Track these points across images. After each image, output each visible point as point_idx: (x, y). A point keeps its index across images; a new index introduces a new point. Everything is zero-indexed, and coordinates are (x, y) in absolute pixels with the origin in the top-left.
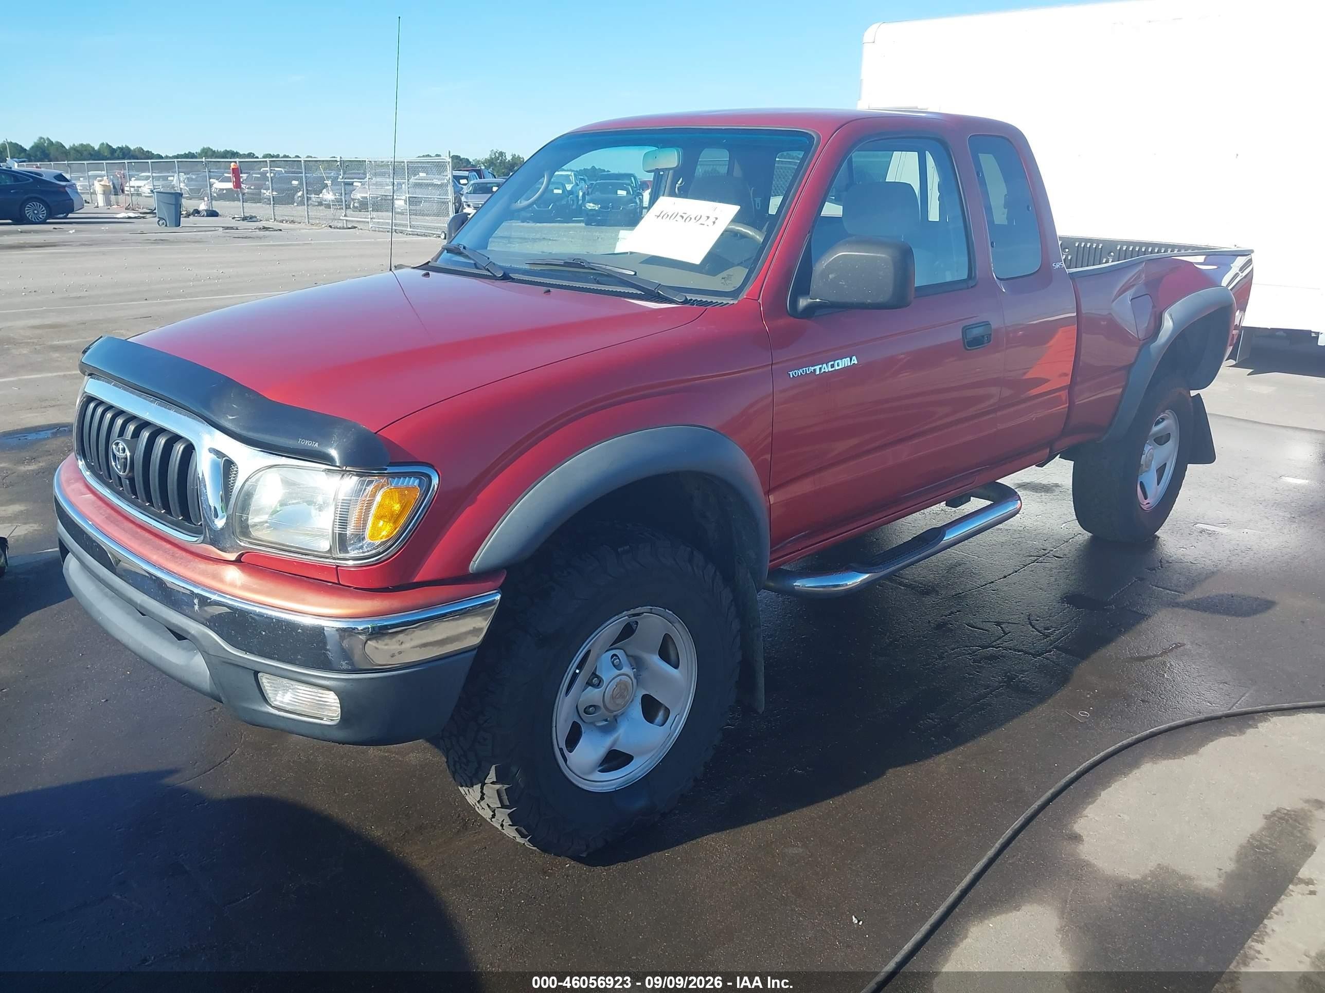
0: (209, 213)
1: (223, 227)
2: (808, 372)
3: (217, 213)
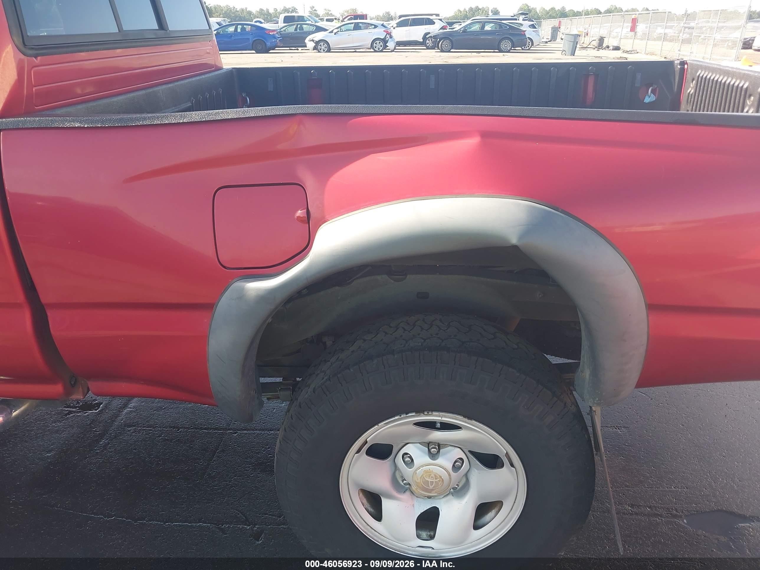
0: (614, 48)
3: (620, 48)
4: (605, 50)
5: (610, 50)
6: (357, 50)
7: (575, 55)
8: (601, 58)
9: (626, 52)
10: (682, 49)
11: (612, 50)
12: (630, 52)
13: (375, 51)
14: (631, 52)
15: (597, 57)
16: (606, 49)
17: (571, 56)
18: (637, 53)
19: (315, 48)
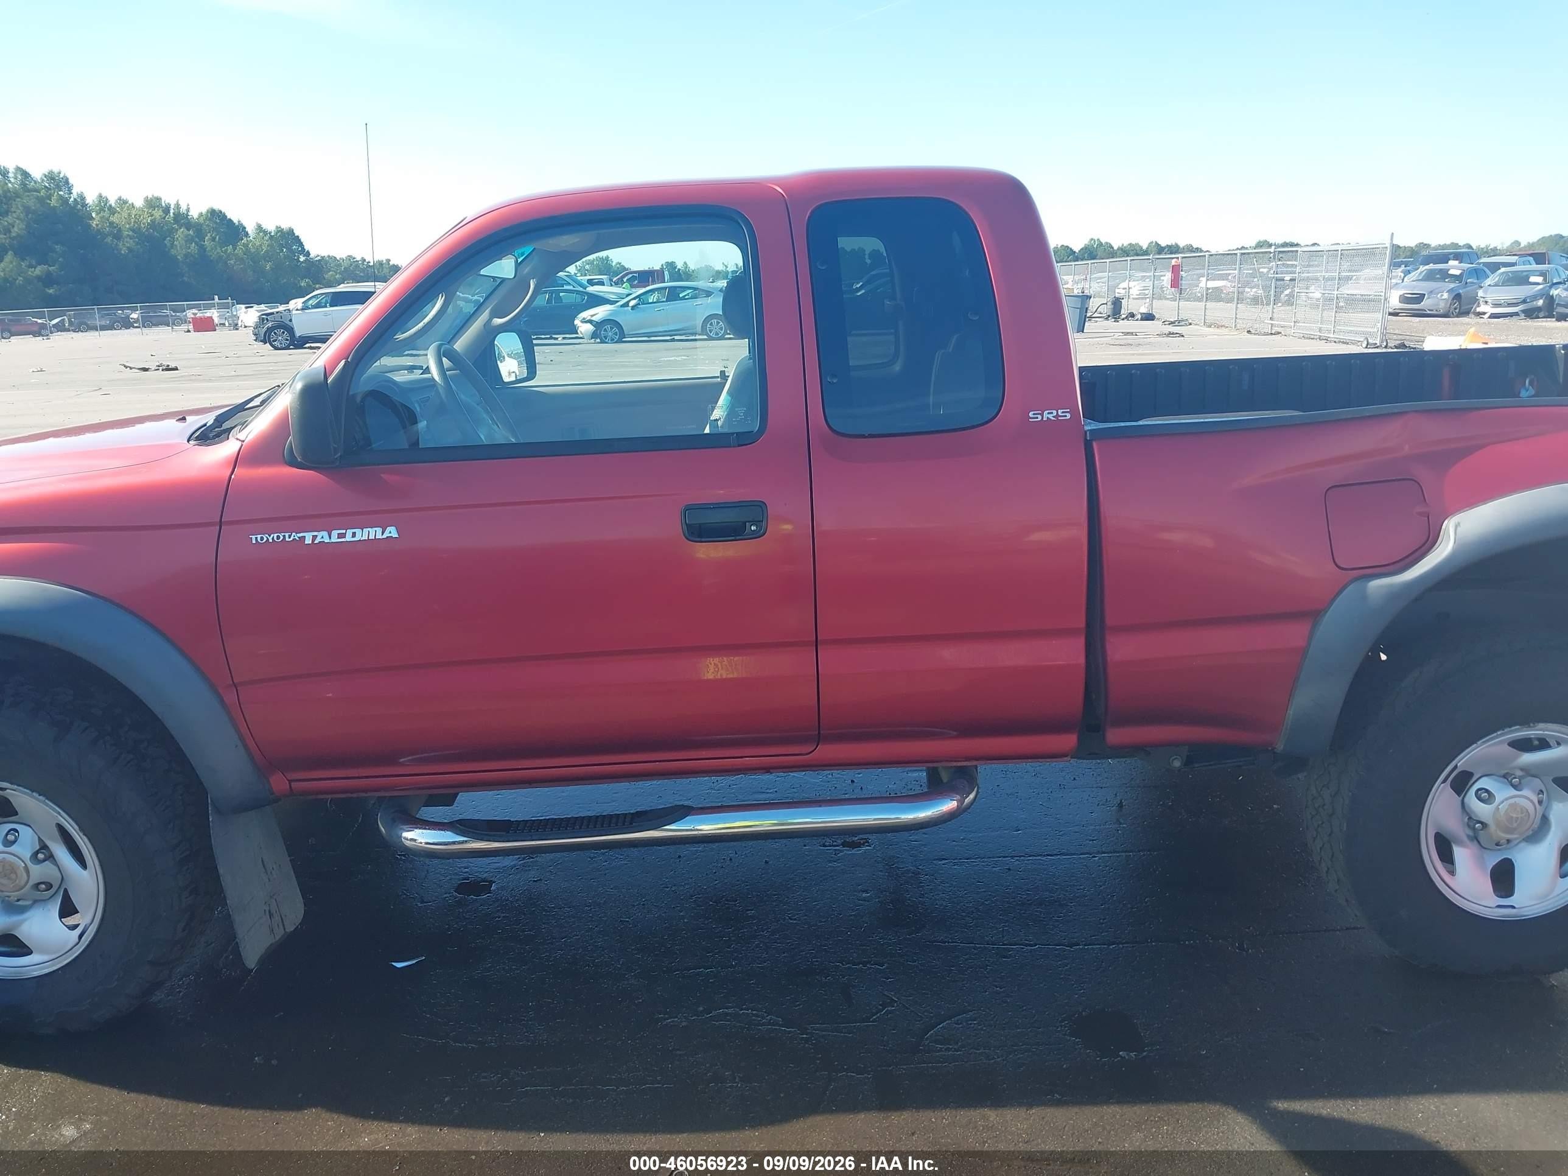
0: (1144, 317)
1: (1123, 333)
2: (287, 539)
3: (1154, 316)
4: (1128, 320)
5: (1137, 320)
6: (676, 338)
7: (1085, 331)
8: (1136, 335)
9: (1169, 324)
10: (1275, 315)
11: (1141, 320)
12: (1177, 324)
13: (711, 339)
14: (1179, 323)
15: (1128, 333)
16: (1130, 319)
17: (1078, 332)
18: (1190, 324)
19: (594, 335)
